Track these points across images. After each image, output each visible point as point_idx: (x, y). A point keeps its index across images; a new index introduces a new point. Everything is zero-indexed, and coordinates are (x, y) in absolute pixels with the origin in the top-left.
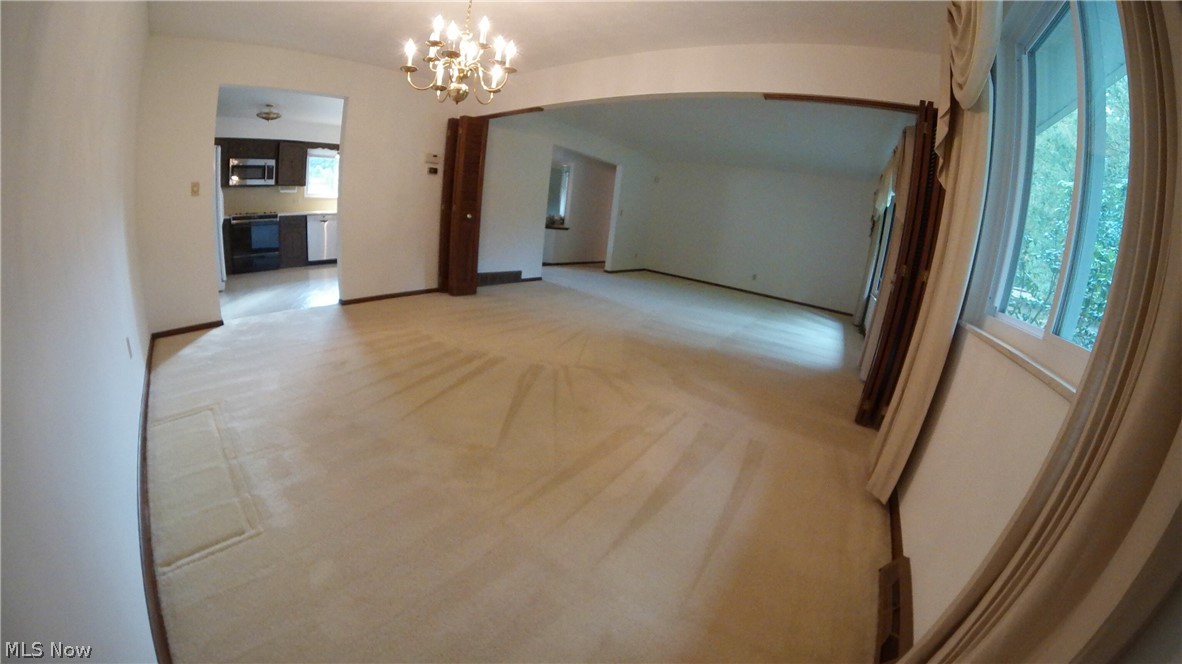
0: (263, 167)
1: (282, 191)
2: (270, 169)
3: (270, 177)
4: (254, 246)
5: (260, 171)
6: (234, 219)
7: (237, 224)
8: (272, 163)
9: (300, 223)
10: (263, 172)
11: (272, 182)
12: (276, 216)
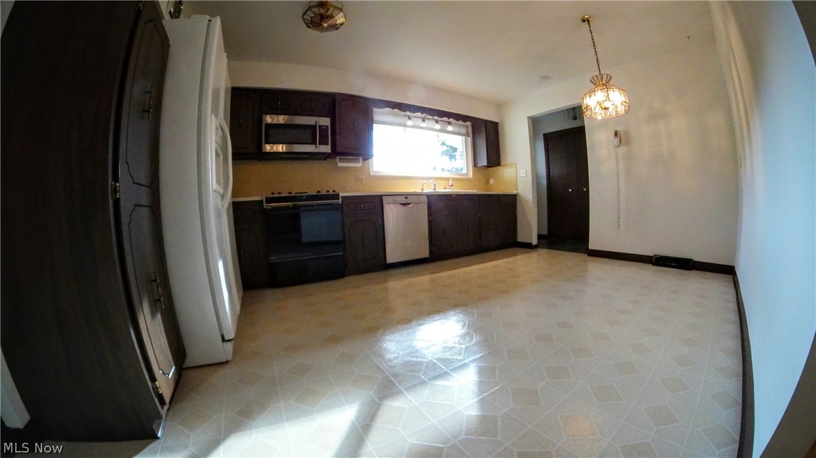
0: (313, 128)
1: (341, 165)
2: (323, 130)
3: (324, 142)
4: (306, 239)
5: (308, 133)
6: (269, 200)
7: (274, 209)
8: (326, 121)
9: (372, 206)
10: (312, 135)
11: (327, 149)
12: (336, 196)
